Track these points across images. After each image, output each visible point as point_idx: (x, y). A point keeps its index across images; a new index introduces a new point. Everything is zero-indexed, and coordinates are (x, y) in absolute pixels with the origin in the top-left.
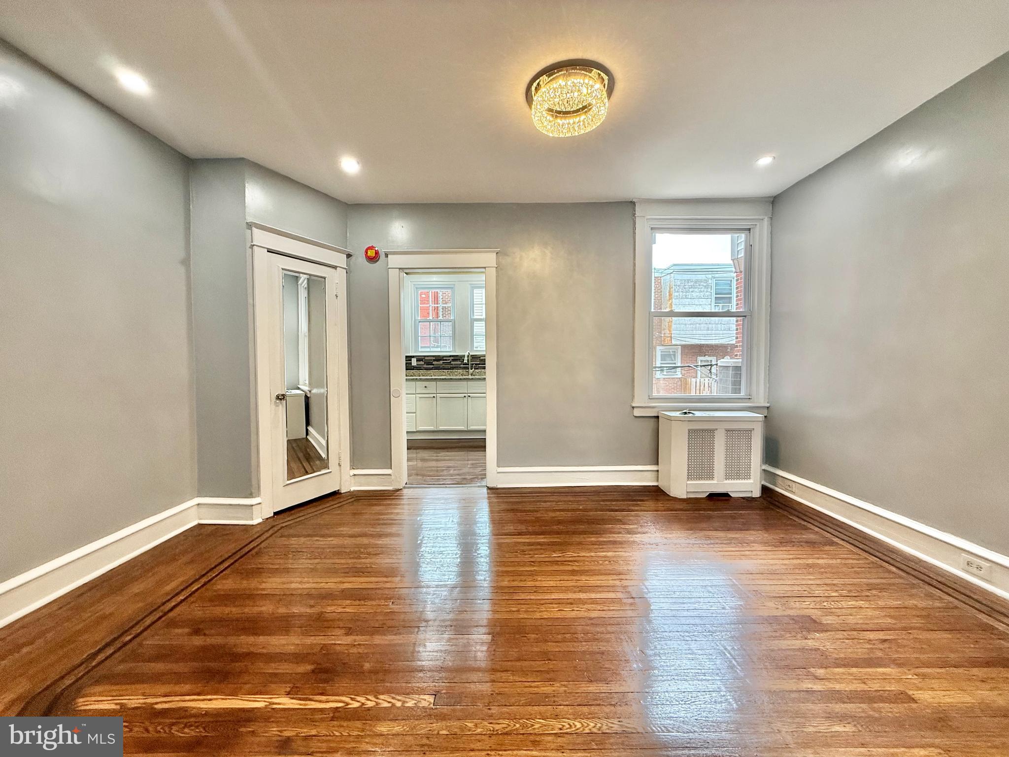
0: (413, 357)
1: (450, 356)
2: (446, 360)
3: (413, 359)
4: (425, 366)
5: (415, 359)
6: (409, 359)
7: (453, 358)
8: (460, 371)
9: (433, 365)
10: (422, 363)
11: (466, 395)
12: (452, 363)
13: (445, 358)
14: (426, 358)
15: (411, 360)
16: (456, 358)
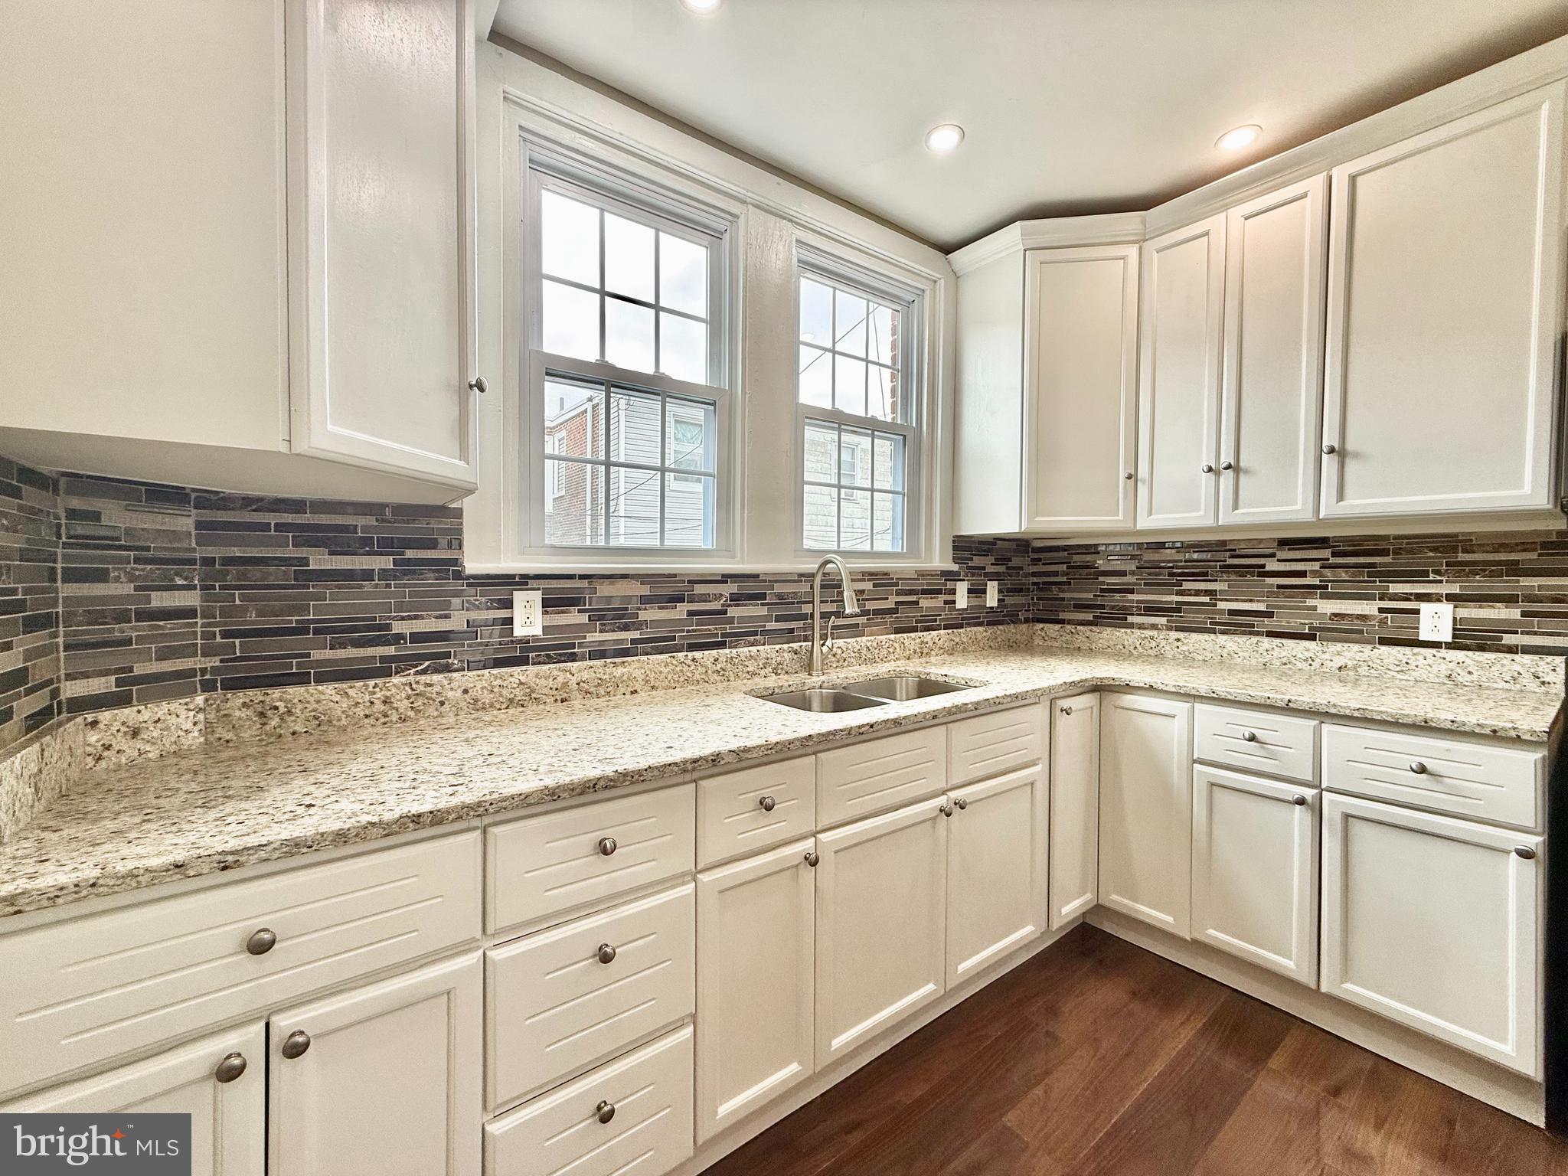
0: (524, 581)
1: (725, 578)
2: (704, 598)
3: (519, 597)
4: (597, 636)
5: (537, 596)
6: (501, 592)
7: (732, 588)
8: (766, 650)
9: (639, 626)
10: (574, 617)
11: (941, 801)
12: (733, 612)
13: (699, 589)
14: (605, 589)
15: (508, 604)
16: (752, 588)
